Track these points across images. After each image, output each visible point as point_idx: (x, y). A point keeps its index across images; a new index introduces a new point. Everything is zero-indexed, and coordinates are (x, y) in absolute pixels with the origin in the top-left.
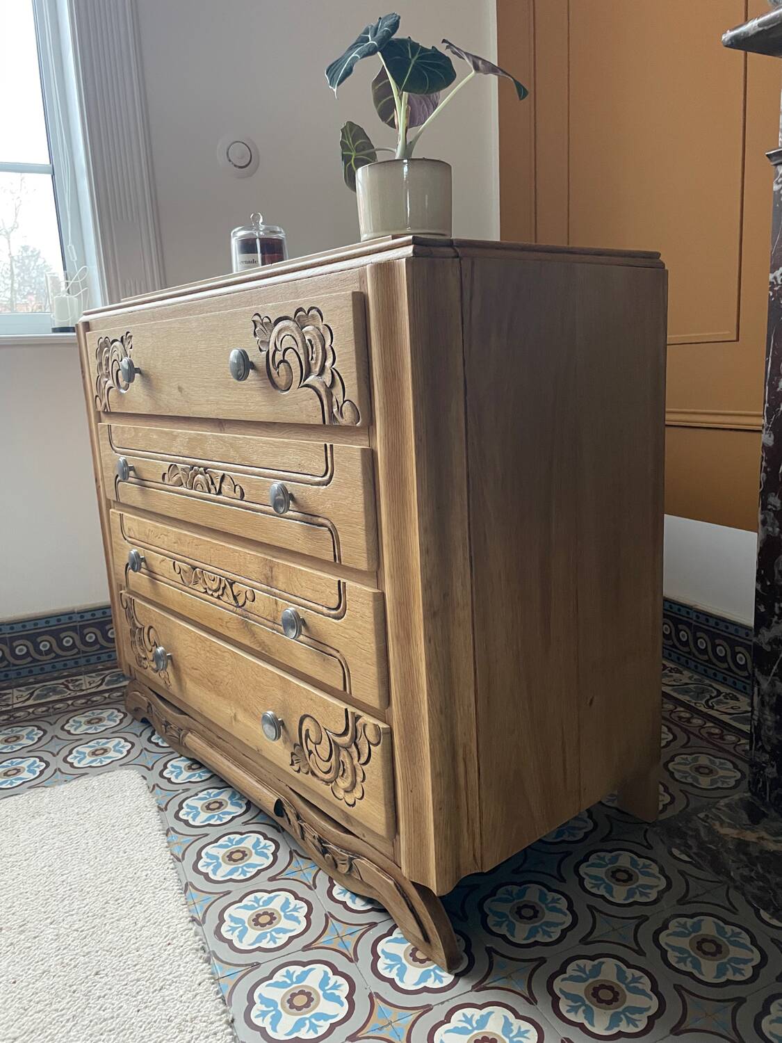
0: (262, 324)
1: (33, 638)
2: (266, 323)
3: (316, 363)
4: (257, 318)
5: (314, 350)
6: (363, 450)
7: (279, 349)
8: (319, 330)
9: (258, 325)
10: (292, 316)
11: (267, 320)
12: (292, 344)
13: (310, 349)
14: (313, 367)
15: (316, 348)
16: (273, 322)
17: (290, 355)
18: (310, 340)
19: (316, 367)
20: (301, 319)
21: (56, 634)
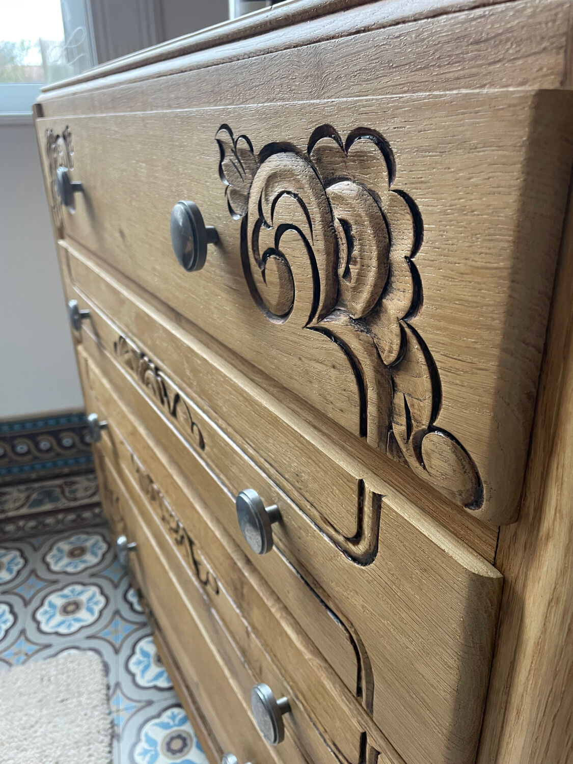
0: (235, 152)
1: (33, 437)
2: (243, 151)
3: (356, 289)
4: (224, 136)
5: (356, 252)
6: (477, 581)
7: (269, 221)
8: (376, 199)
9: (228, 152)
10: (302, 144)
11: (245, 146)
12: (299, 218)
13: (344, 247)
14: (347, 295)
15: (362, 250)
16: (257, 150)
17: (291, 245)
18: (344, 222)
19: (354, 298)
20: (326, 159)
21: (56, 435)
